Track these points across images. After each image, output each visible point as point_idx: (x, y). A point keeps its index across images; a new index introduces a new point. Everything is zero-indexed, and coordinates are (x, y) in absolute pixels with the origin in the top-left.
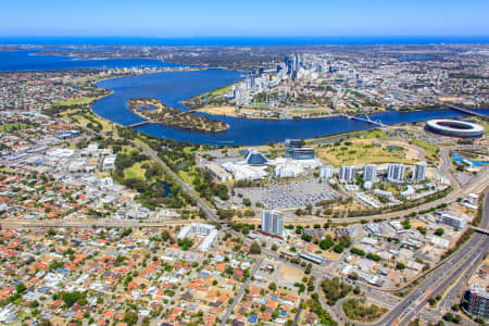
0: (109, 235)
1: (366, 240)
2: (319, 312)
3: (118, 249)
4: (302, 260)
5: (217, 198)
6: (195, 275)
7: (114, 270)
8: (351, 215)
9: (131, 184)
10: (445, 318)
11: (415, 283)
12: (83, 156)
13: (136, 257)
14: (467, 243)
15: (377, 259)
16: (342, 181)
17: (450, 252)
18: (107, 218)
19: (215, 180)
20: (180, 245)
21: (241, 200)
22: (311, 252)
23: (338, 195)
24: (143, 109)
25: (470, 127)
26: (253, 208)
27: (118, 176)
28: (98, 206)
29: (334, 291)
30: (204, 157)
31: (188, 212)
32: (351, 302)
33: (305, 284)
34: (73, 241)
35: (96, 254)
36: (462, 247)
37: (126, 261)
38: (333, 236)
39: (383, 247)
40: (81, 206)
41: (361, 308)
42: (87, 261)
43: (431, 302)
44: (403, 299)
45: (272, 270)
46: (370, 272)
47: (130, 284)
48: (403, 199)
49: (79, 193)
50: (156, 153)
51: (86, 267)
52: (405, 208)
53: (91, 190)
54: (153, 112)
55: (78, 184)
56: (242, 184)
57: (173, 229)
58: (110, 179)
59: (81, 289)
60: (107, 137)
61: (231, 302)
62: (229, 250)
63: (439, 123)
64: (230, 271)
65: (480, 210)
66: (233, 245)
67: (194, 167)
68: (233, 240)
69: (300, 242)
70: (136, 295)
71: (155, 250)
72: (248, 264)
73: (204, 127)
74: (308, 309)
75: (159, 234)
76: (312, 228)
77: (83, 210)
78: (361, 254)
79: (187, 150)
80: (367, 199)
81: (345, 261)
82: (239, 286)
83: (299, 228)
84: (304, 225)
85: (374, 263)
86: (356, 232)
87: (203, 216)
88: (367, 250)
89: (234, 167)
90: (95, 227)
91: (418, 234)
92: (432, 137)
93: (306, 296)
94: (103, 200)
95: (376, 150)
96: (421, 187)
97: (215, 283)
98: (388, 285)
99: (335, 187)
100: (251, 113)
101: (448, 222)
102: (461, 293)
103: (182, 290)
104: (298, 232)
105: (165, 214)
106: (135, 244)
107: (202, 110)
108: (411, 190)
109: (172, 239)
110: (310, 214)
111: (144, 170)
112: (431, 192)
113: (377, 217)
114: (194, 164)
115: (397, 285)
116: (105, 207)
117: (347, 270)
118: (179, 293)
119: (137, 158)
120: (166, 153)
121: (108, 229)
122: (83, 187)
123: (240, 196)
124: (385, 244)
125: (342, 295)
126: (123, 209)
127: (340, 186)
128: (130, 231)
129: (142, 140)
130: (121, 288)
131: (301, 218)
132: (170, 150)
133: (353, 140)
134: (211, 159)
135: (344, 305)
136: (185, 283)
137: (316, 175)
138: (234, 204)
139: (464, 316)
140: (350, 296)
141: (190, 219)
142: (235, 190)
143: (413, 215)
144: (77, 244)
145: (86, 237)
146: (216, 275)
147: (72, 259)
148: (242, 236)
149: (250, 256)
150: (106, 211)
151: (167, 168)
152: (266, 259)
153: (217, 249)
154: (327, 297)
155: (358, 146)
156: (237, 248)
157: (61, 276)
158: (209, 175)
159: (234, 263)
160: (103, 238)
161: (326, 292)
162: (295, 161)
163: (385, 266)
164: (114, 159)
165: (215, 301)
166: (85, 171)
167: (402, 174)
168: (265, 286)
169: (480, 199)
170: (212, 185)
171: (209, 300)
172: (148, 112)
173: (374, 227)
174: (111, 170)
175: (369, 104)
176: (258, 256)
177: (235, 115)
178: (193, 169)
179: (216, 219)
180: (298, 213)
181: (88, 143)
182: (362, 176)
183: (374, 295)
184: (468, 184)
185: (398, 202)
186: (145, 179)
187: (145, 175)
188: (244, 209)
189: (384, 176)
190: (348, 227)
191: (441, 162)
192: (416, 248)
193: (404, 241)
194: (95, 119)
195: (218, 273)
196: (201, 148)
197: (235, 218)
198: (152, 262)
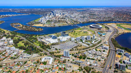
0: (20, 64)
1: (89, 55)
3: (25, 68)
4: (77, 63)
5: (48, 49)
6: (51, 72)
8: (83, 49)
9: (21, 48)
10: (114, 71)
11: (104, 64)
12: (2, 41)
13: (31, 69)
14: (110, 53)
15: (94, 59)
16: (77, 41)
17: (108, 55)
18: (17, 59)
20: (43, 64)
21: (54, 49)
22: (78, 60)
23: (78, 45)
24: (16, 26)
25: (99, 26)
26: (58, 51)
27: (16, 46)
29: (88, 69)
30: (39, 38)
31: (41, 54)
32: (93, 71)
33: (80, 69)
34: (9, 68)
35: (19, 70)
37: (29, 71)
38: (82, 55)
40: (7, 56)
43: (110, 68)
45: (71, 67)
46: (93, 63)
48: (92, 44)
49: (5, 52)
50: (25, 38)
52: (94, 46)
53: (9, 51)
54: (20, 26)
55: (3, 49)
56: (53, 44)
57: (39, 59)
58: (13, 47)
60: (8, 35)
62: (57, 63)
63: (93, 26)
64: (60, 69)
65: (109, 45)
67: (38, 41)
68: (57, 60)
69: (74, 58)
71: (36, 66)
72: (64, 66)
73: (36, 30)
75: (36, 61)
76: (76, 54)
78: (89, 59)
79: (34, 36)
80: (85, 45)
81: (87, 61)
82: (64, 72)
83: (73, 54)
84: (74, 53)
85: (93, 61)
86: (86, 53)
87: (46, 54)
88: (91, 57)
89: (49, 40)
90: (15, 62)
91: (100, 52)
92: (92, 29)
93: (82, 72)
94: (14, 54)
95: (82, 33)
96: (95, 41)
98: (99, 66)
99: (76, 43)
100: (47, 25)
101: (105, 48)
102: (115, 65)
104: (73, 55)
105: (35, 55)
106: (29, 65)
107: (34, 25)
108: (93, 42)
109: (40, 62)
110: (73, 50)
112: (98, 42)
113: (89, 49)
114: (37, 40)
115: (101, 65)
116: (15, 56)
117: (88, 63)
119: (20, 40)
120: (28, 38)
121: (19, 62)
122: (5, 51)
123: (54, 48)
124: (94, 55)
125: (90, 70)
126: (21, 56)
129: (19, 35)
131: (72, 52)
132: (29, 37)
133: (75, 31)
134: (42, 38)
137: (71, 40)
139: (118, 70)
140: (92, 70)
141: (43, 56)
142: (52, 46)
144: (11, 68)
145: (13, 66)
148: (59, 59)
149: (63, 64)
151: (30, 42)
152: (68, 64)
153: (54, 63)
155: (77, 32)
156: (59, 62)
158: (43, 43)
159: (60, 66)
160: (18, 65)
161: (86, 70)
162: (64, 37)
163: (96, 61)
164: (12, 41)
166: (4, 46)
167: (90, 38)
168: (71, 71)
169: (108, 42)
170: (45, 45)
172: (18, 27)
173: (90, 52)
174: (13, 44)
175: (75, 22)
176: (65, 63)
177: (43, 26)
178: (37, 41)
179: (50, 55)
181: (2, 37)
183: (97, 69)
184: (104, 39)
186: (24, 46)
187: (24, 45)
188: (56, 51)
189: (86, 39)
190: (84, 52)
191: (96, 34)
192: (101, 56)
193: (98, 54)
194: (2, 30)
195: (57, 70)
196: (37, 36)
197: (55, 54)
198: (37, 70)
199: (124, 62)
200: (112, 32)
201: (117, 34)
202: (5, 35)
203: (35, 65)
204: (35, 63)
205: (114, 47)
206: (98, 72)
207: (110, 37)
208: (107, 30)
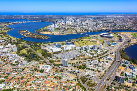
0: (18, 71)
1: (90, 65)
2: (81, 86)
3: (21, 74)
4: (75, 72)
5: (49, 57)
6: (46, 80)
7: (21, 81)
8: (85, 59)
9: (23, 55)
10: (112, 83)
11: (103, 75)
12: (6, 48)
13: (27, 76)
14: (114, 64)
15: (93, 70)
16: (82, 50)
17: (110, 67)
18: (17, 66)
19: (48, 52)
20: (40, 71)
21: (56, 57)
22: (77, 70)
23: (81, 54)
25: (111, 35)
26: (59, 59)
27: (18, 53)
28: (13, 62)
29: (84, 80)
30: (44, 46)
31: (41, 62)
33: (76, 79)
35: (15, 77)
36: (113, 65)
38: (82, 65)
39: (94, 67)
41: (91, 84)
42: (12, 79)
43: (108, 80)
44: (101, 80)
45: (67, 76)
46: (92, 74)
47: (27, 84)
48: (97, 54)
49: (7, 59)
50: (29, 46)
51: (12, 81)
52: (98, 56)
53: (11, 58)
54: (27, 34)
55: (6, 56)
56: (55, 53)
57: (38, 67)
58: (16, 54)
59: (11, 88)
60: (13, 42)
61: (57, 86)
62: (54, 71)
63: (103, 34)
64: (55, 77)
65: (116, 55)
66: (55, 70)
68: (55, 69)
69: (73, 68)
70: (29, 87)
71: (33, 74)
72: (60, 75)
73: (42, 38)
74: (78, 85)
75: (33, 69)
76: (76, 63)
77: (9, 64)
78: (89, 69)
79: (38, 44)
80: (89, 55)
81: (86, 71)
82: (59, 81)
83: (73, 64)
84: (74, 63)
85: (93, 71)
86: (87, 63)
87: (46, 63)
88: (91, 68)
89: (52, 48)
90: (13, 69)
91: (102, 63)
92: (102, 38)
93: (77, 82)
94: (14, 60)
95: (89, 42)
96: (101, 51)
97: (52, 81)
98: (97, 77)
99: (80, 52)
100: (55, 33)
101: (109, 59)
102: (115, 77)
103: (43, 84)
104: (72, 65)
105: (34, 63)
106: (26, 72)
107: (41, 33)
108: (99, 52)
109: (38, 70)
110: (75, 60)
111: (26, 51)
112: (104, 52)
113: (92, 59)
114: (41, 48)
115: (99, 76)
116: (16, 62)
117: (86, 74)
118: (42, 85)
119: (24, 47)
120: (32, 45)
121: (18, 69)
122: (8, 57)
123: (55, 56)
124: (95, 66)
125: (86, 81)
126: (21, 63)
127: (81, 52)
128: (24, 69)
129: (25, 42)
130: (24, 86)
131: (73, 61)
133: (83, 40)
134: (46, 46)
135: (87, 83)
136: (43, 82)
137: (75, 49)
138: (54, 59)
139: (116, 82)
140: (88, 81)
141: (42, 64)
143: (100, 58)
144: (8, 74)
145: (11, 72)
146: (52, 79)
147: (7, 79)
148: (57, 67)
149: (60, 73)
150: (16, 64)
151: (33, 50)
152: (65, 73)
153: (51, 72)
154: (82, 82)
156: (56, 71)
157: (4, 84)
158: (46, 51)
159: (56, 75)
160: (16, 72)
161: (82, 80)
162: (69, 46)
163: (96, 72)
164: (16, 48)
165: (52, 86)
166: (8, 52)
167: (96, 48)
168: (66, 81)
169: (115, 53)
170: (47, 54)
171: (51, 86)
172: (25, 34)
173: (91, 62)
174: (16, 51)
175: (85, 30)
176: (62, 72)
177: (51, 34)
178: (41, 50)
179: (49, 63)
180: (72, 60)
181: (8, 44)
182: (86, 49)
184: (112, 49)
185: (96, 55)
187: (27, 52)
188: (57, 60)
189: (92, 48)
190: (85, 62)
191: (105, 44)
192: (102, 66)
193: (99, 65)
194: (9, 36)
195: (52, 78)
196: (42, 44)
197: (55, 63)
198: (32, 77)
199: (126, 75)
200: (123, 42)
201: (129, 44)
202: (11, 42)
203: (32, 72)
204: (32, 70)
205: (120, 58)
206: (94, 83)
207: (119, 48)
208: (118, 40)
